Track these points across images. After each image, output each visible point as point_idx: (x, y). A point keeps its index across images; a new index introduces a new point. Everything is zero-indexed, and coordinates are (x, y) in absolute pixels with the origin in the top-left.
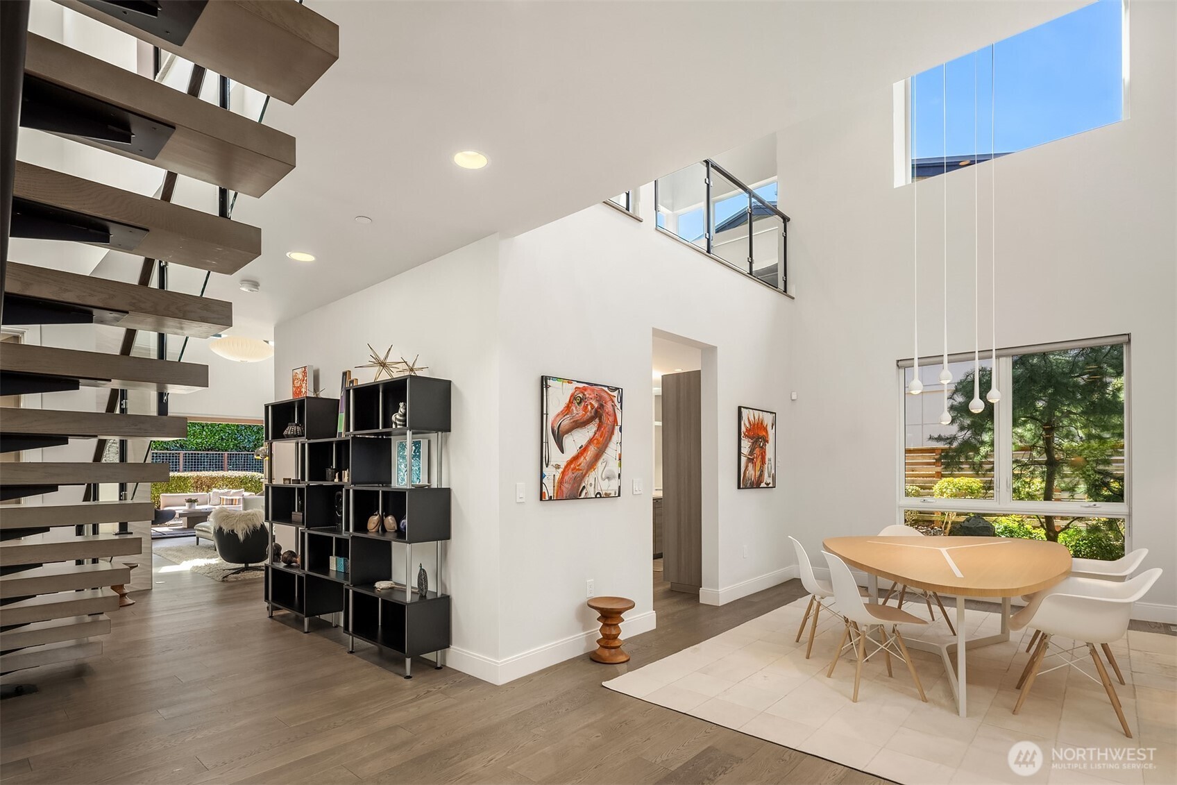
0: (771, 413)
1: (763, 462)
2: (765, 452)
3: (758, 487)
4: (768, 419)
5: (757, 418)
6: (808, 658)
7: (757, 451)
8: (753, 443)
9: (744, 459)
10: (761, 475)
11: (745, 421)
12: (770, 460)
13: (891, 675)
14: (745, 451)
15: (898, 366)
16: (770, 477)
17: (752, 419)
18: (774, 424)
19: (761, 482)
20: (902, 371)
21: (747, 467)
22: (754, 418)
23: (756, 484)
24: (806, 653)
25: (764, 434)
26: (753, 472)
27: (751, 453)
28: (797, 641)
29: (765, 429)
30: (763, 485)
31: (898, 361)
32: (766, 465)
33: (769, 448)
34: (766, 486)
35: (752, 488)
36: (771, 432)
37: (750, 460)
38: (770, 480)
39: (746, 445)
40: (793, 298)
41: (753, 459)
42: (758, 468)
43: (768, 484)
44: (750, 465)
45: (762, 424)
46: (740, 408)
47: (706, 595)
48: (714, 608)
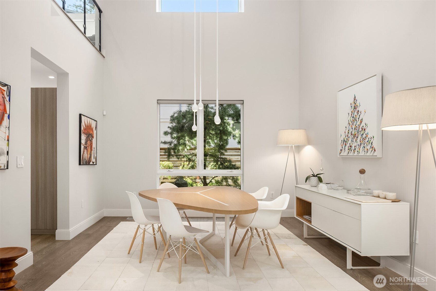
0: (95, 121)
1: (91, 150)
2: (92, 143)
3: (89, 164)
4: (93, 124)
5: (88, 123)
6: (140, 262)
7: (89, 142)
8: (87, 137)
9: (82, 147)
10: (90, 157)
11: (83, 124)
12: (94, 148)
13: (186, 263)
14: (83, 142)
15: (157, 103)
16: (94, 158)
17: (86, 122)
18: (96, 128)
19: (90, 161)
20: (159, 105)
21: (84, 152)
22: (87, 123)
23: (88, 163)
24: (139, 260)
25: (92, 132)
26: (86, 155)
27: (86, 143)
28: (129, 253)
29: (92, 130)
30: (91, 163)
31: (158, 100)
32: (93, 151)
33: (94, 140)
34: (92, 164)
35: (86, 164)
36: (95, 132)
37: (85, 148)
38: (94, 161)
39: (84, 137)
40: (104, 57)
41: (87, 147)
42: (89, 153)
43: (93, 163)
44: (85, 150)
45: (91, 126)
46: (80, 115)
47: (60, 234)
48: (67, 242)
